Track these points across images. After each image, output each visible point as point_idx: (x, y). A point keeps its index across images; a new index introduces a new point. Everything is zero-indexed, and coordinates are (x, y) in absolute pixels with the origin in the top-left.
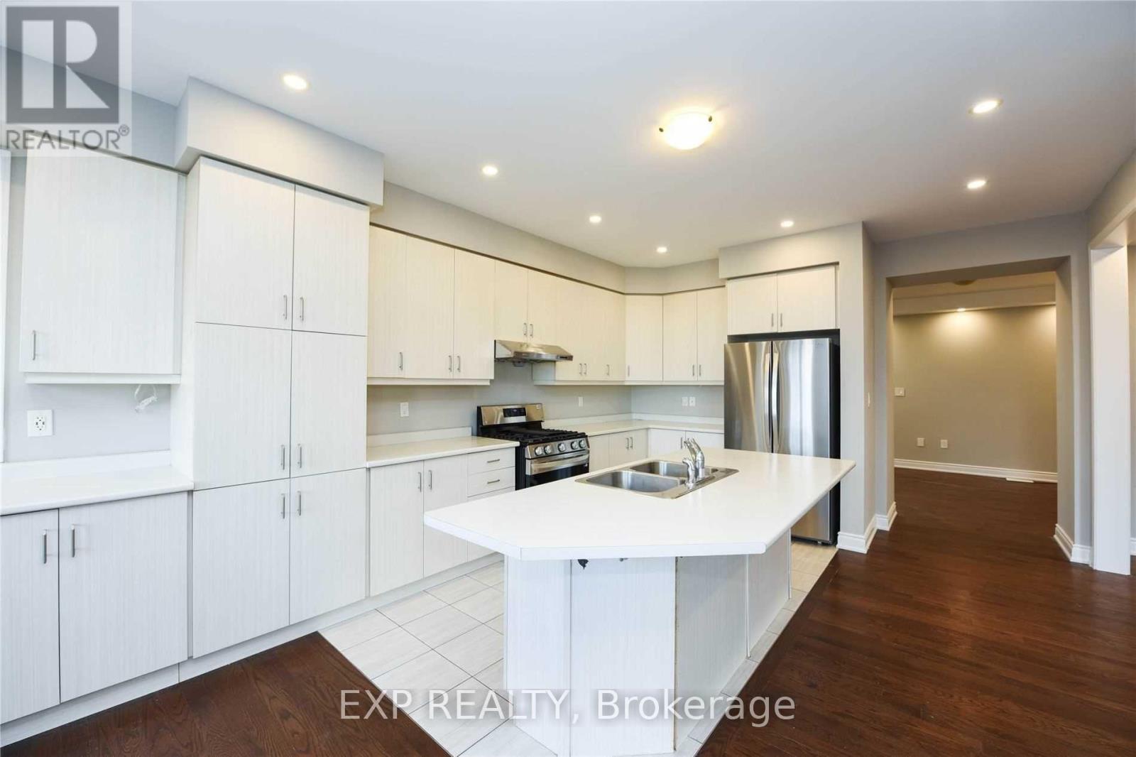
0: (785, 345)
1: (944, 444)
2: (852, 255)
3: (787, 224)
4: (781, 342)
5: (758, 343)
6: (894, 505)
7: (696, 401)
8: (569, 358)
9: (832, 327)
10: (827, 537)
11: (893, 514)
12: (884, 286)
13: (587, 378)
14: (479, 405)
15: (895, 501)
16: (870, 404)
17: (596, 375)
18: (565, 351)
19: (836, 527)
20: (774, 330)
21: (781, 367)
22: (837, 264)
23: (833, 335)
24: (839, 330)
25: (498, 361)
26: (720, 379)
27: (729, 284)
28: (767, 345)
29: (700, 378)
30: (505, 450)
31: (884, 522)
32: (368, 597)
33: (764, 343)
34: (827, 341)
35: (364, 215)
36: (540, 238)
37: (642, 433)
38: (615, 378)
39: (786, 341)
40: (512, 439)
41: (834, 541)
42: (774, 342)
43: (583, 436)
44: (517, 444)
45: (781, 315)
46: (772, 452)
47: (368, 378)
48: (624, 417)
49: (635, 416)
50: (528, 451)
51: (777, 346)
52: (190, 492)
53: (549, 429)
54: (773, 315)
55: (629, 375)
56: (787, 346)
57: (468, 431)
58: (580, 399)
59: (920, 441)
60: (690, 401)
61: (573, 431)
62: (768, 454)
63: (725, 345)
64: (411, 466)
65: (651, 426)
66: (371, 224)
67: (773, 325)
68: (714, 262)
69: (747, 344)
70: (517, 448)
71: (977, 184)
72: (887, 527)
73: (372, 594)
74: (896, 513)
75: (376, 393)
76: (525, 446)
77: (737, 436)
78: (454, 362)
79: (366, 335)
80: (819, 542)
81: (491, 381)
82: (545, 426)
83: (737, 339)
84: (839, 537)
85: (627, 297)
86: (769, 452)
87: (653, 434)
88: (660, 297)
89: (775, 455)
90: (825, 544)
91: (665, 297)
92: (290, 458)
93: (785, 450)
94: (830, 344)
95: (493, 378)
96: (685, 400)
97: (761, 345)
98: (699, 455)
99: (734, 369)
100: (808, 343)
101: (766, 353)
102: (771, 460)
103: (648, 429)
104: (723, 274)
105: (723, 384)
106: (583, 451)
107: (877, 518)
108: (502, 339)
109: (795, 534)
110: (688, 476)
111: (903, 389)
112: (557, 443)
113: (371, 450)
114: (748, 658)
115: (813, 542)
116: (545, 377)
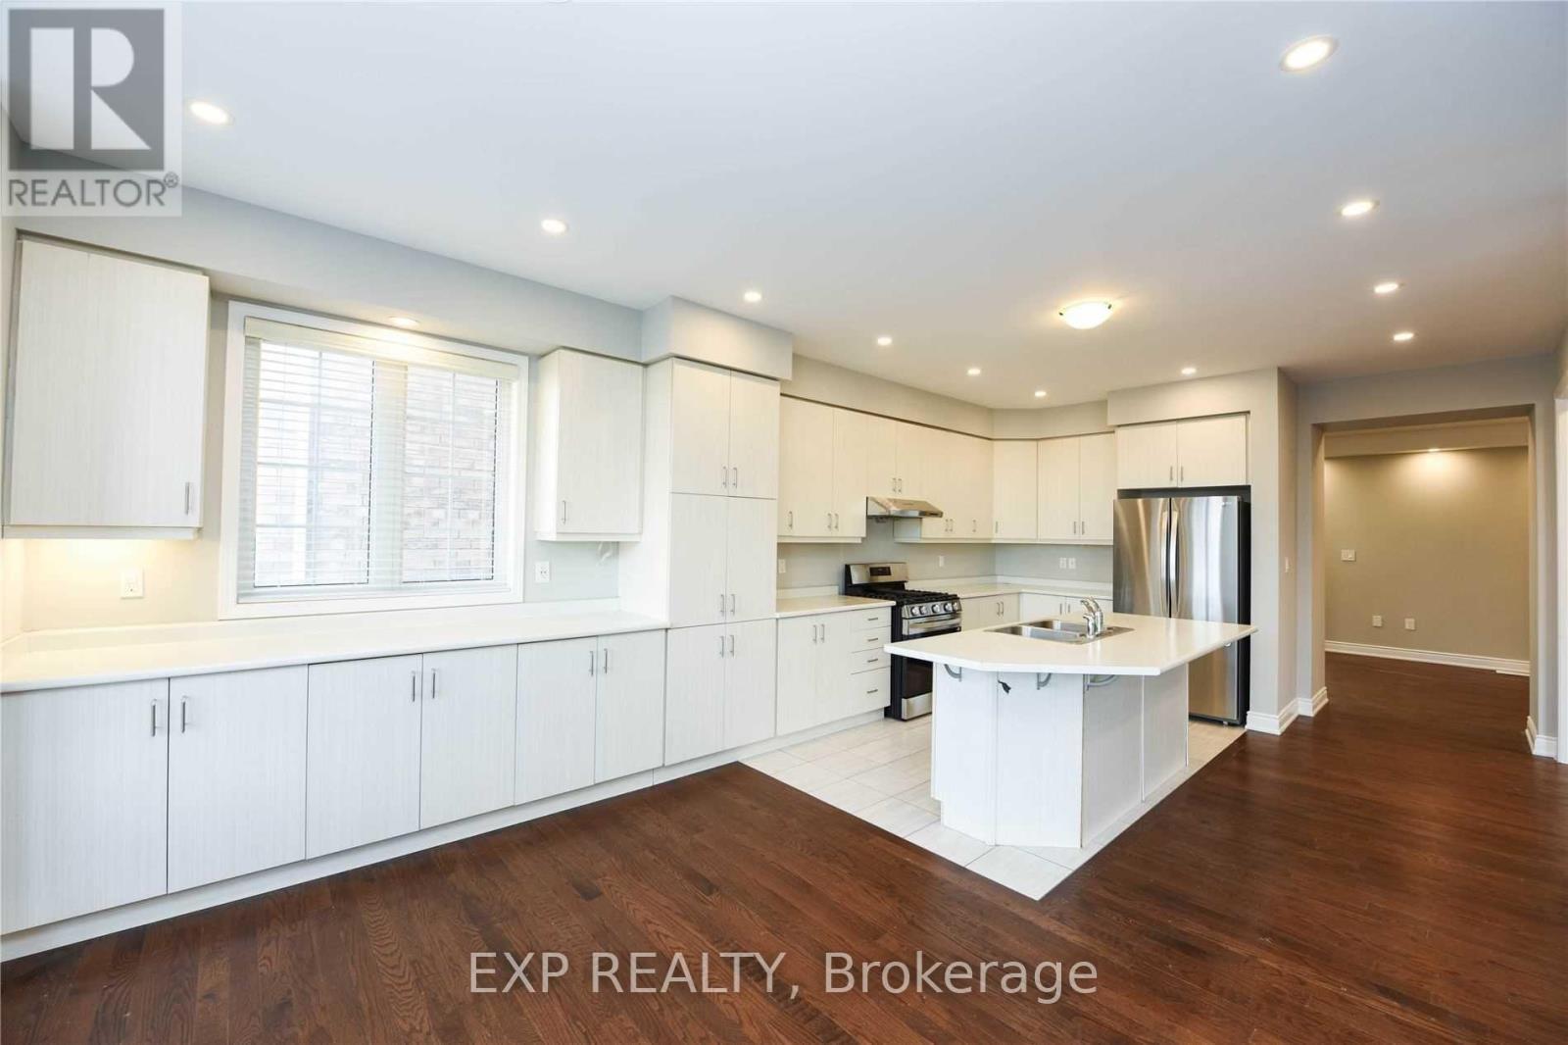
0: (1187, 503)
1: (1409, 624)
2: (1266, 402)
3: (1189, 371)
4: (1183, 499)
5: (1153, 500)
6: (1323, 690)
7: (1077, 562)
8: (937, 514)
9: (1242, 483)
10: (1234, 716)
11: (1321, 701)
12: (1307, 433)
13: (953, 536)
14: (848, 563)
15: (1326, 685)
16: (1289, 570)
17: (962, 533)
18: (934, 508)
19: (1244, 705)
20: (1173, 485)
21: (1181, 525)
22: (1248, 412)
23: (1243, 492)
24: (1249, 486)
25: (869, 517)
26: (1108, 537)
27: (1120, 432)
28: (1165, 501)
29: (1082, 537)
30: (882, 608)
31: (1307, 706)
32: (776, 736)
33: (1161, 500)
34: (1234, 500)
35: (775, 389)
36: (911, 388)
37: (1015, 597)
38: (981, 536)
39: (1189, 498)
40: (886, 598)
41: (1243, 722)
42: (1173, 499)
43: (954, 598)
44: (894, 603)
45: (1182, 469)
46: (1170, 616)
47: (779, 536)
48: (989, 579)
49: (1000, 579)
50: (905, 611)
51: (1178, 505)
52: (667, 630)
53: (913, 591)
54: (1171, 469)
55: (997, 531)
56: (1190, 503)
57: (835, 590)
58: (941, 558)
59: (1377, 620)
60: (1069, 563)
61: (943, 592)
62: (1165, 619)
63: (1114, 501)
64: (807, 620)
65: (1023, 590)
66: (782, 394)
67: (1171, 479)
68: (1101, 405)
69: (1140, 501)
70: (893, 608)
71: (1403, 337)
72: (1311, 713)
73: (779, 734)
74: (1326, 700)
75: (785, 549)
76: (903, 605)
77: (1127, 599)
78: (833, 521)
79: (777, 497)
80: (1225, 723)
81: (863, 539)
82: (908, 587)
83: (1129, 494)
84: (1248, 717)
85: (995, 443)
86: (1165, 616)
87: (1025, 598)
88: (1034, 443)
89: (1173, 620)
90: (1232, 725)
91: (1040, 443)
92: (728, 606)
93: (1186, 613)
94: (1239, 503)
95: (864, 535)
96: (1063, 561)
97: (1158, 503)
98: (1098, 614)
99: (1124, 525)
100: (1217, 501)
101: (1163, 511)
102: (1168, 625)
103: (1019, 593)
104: (1112, 421)
105: (1112, 544)
106: (955, 614)
107: (1299, 702)
108: (874, 496)
109: (1195, 712)
110: (1089, 630)
111: (1353, 551)
112: (931, 604)
113: (781, 604)
114: (1142, 801)
115: (1218, 722)
116: (908, 534)
